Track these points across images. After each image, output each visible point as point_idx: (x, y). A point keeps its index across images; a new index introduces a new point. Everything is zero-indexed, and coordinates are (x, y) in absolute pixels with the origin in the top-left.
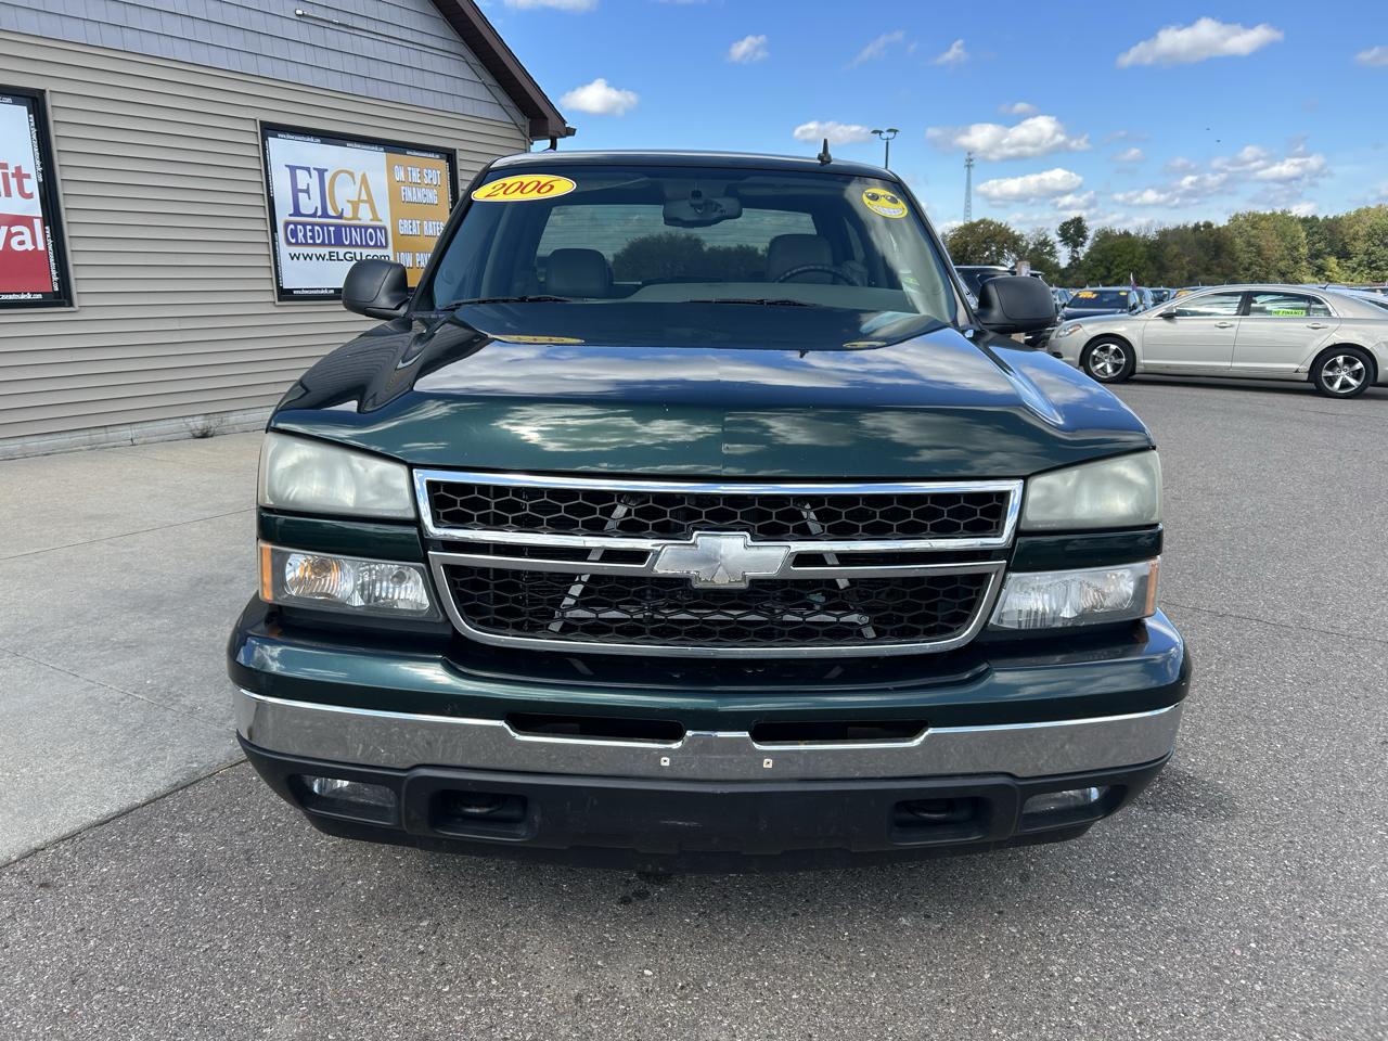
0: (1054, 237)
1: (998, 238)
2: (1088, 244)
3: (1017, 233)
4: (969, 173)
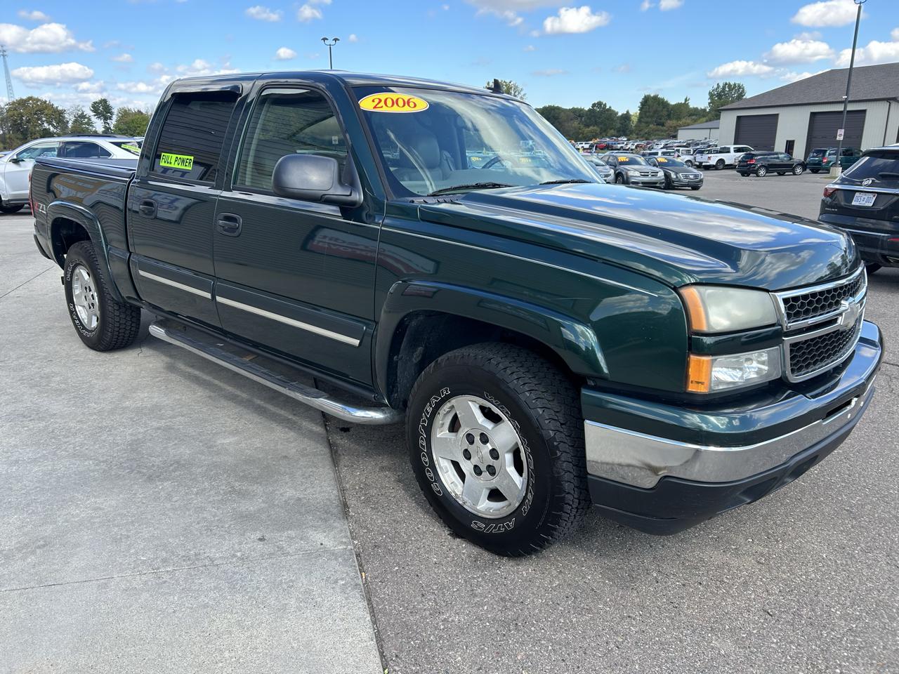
0: (89, 112)
1: (46, 111)
2: (114, 118)
3: (60, 108)
4: (5, 62)
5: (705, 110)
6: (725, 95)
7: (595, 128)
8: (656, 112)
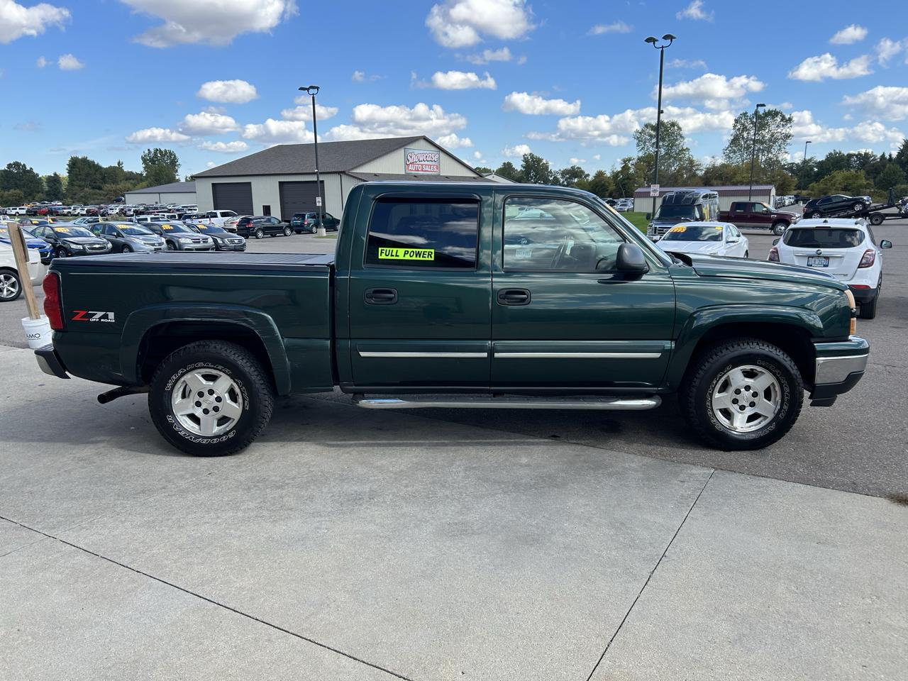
5: (141, 175)
6: (158, 160)
7: (17, 191)
8: (88, 175)
